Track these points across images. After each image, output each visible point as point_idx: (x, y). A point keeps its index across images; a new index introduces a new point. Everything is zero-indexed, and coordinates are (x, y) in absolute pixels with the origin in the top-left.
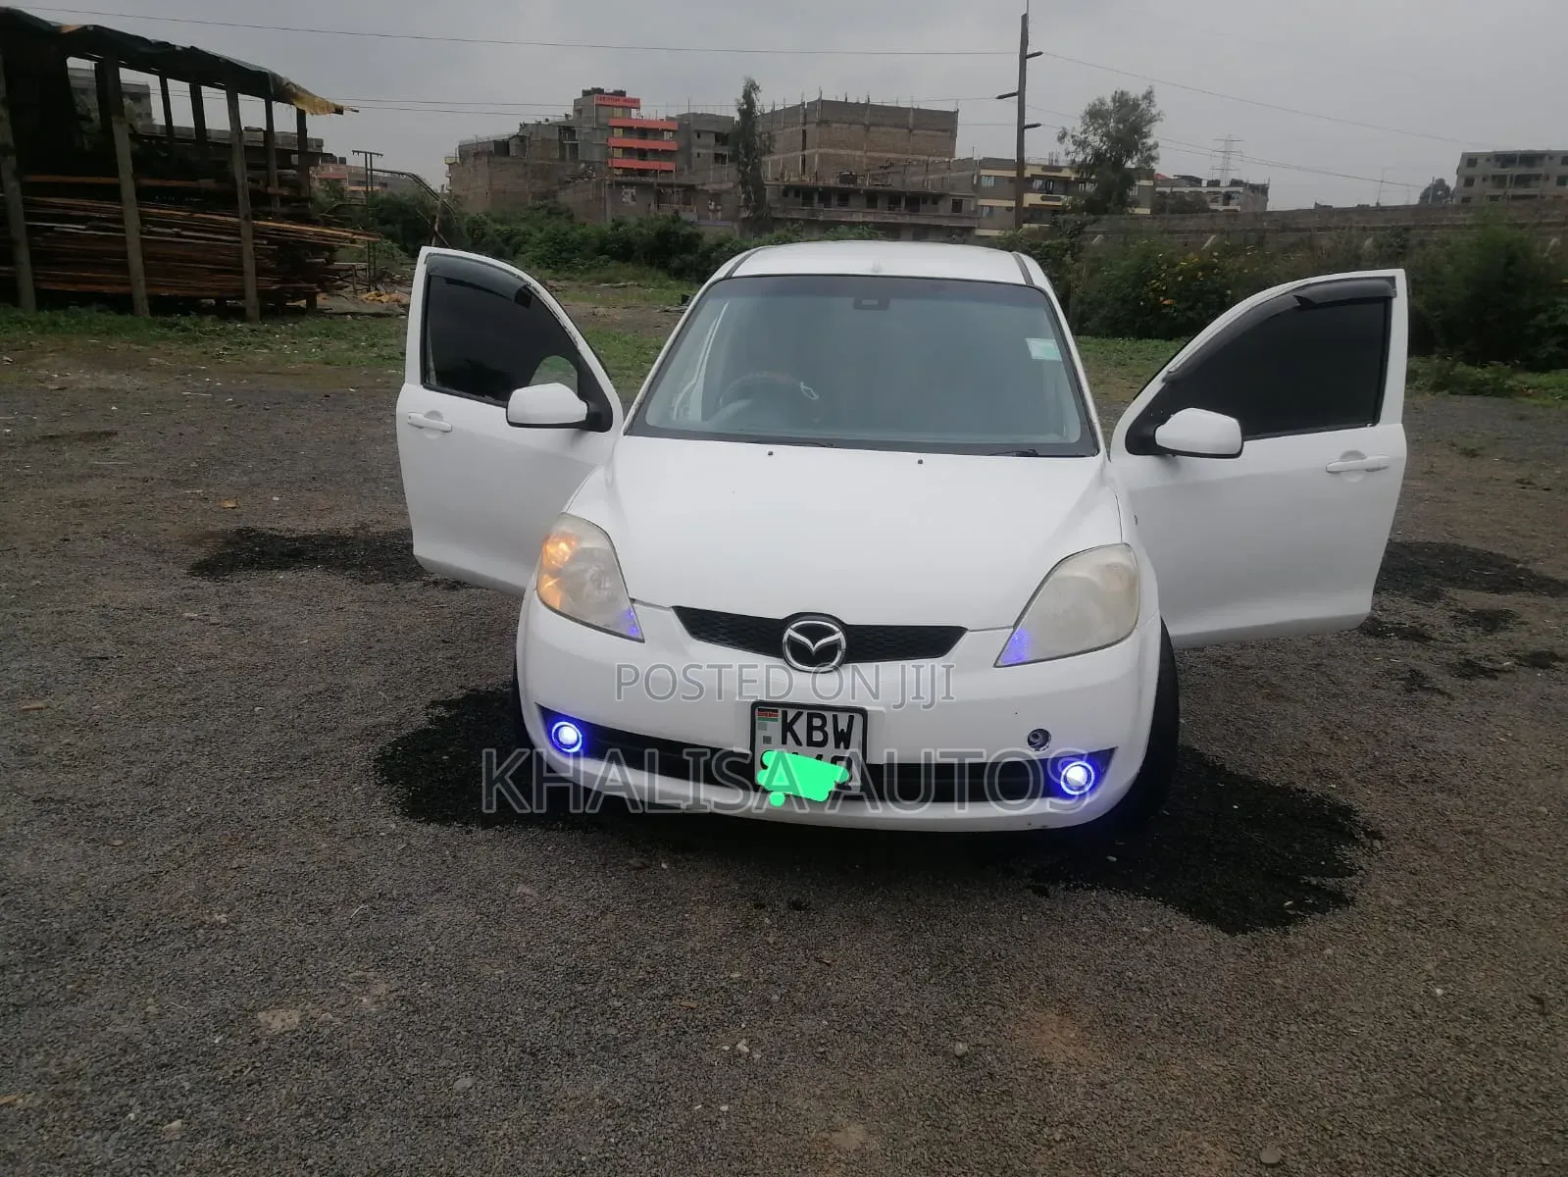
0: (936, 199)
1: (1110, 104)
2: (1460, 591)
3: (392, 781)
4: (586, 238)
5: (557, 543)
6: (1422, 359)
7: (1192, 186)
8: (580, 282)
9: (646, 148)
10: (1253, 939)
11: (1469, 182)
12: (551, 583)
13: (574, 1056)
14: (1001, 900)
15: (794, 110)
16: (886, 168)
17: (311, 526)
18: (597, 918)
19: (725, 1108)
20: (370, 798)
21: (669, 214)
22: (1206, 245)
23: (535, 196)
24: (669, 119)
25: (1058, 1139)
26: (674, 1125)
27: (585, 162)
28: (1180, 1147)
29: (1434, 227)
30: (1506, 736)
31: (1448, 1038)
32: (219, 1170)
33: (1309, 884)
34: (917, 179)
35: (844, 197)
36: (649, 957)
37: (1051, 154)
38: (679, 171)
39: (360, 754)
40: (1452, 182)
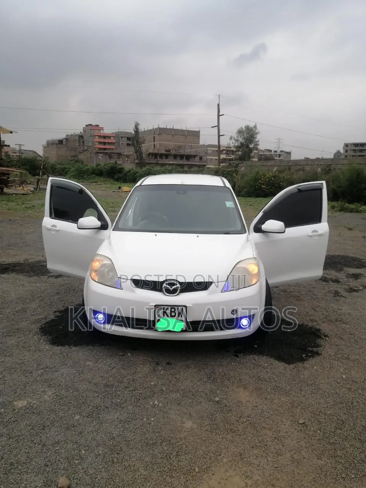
0: (194, 156)
1: (244, 129)
2: (348, 268)
3: (45, 335)
4: (88, 169)
5: (96, 262)
6: (336, 202)
7: (269, 152)
8: (86, 183)
9: (106, 142)
10: (295, 366)
11: (347, 151)
12: (94, 274)
13: (108, 408)
14: (226, 359)
15: (151, 131)
16: (179, 148)
17: (10, 260)
18: (111, 370)
19: (153, 419)
20: (39, 340)
21: (114, 162)
22: (274, 170)
23: (71, 156)
24: (113, 133)
25: (245, 421)
26: (139, 425)
27: (87, 146)
28: (277, 421)
29: (337, 164)
30: (361, 308)
31: (347, 388)
32: (8, 446)
33: (309, 350)
34: (189, 150)
35: (167, 156)
36: (127, 380)
37: (228, 143)
38: (116, 149)
39: (35, 328)
40: (342, 151)
